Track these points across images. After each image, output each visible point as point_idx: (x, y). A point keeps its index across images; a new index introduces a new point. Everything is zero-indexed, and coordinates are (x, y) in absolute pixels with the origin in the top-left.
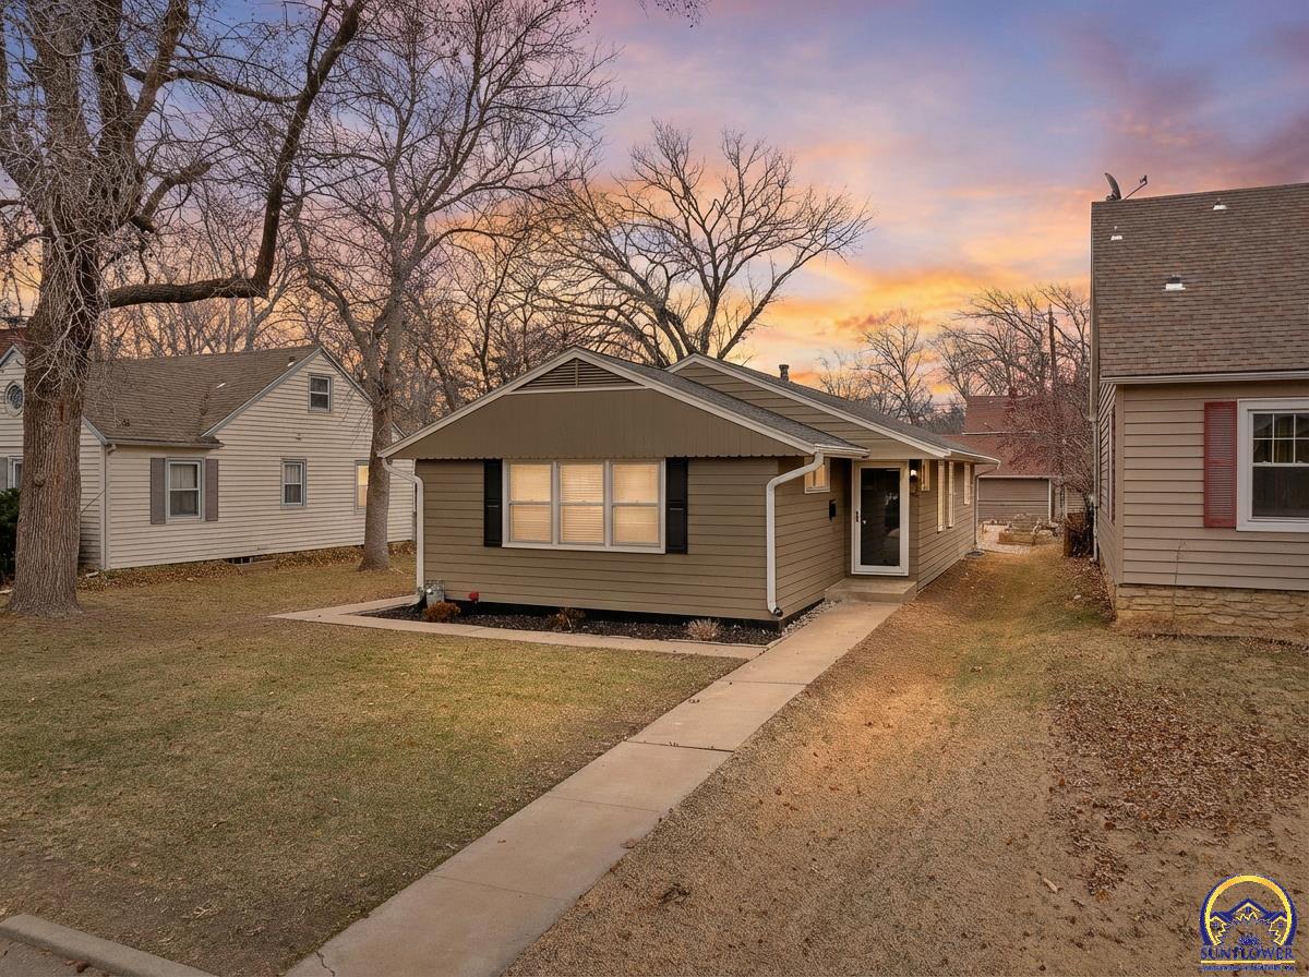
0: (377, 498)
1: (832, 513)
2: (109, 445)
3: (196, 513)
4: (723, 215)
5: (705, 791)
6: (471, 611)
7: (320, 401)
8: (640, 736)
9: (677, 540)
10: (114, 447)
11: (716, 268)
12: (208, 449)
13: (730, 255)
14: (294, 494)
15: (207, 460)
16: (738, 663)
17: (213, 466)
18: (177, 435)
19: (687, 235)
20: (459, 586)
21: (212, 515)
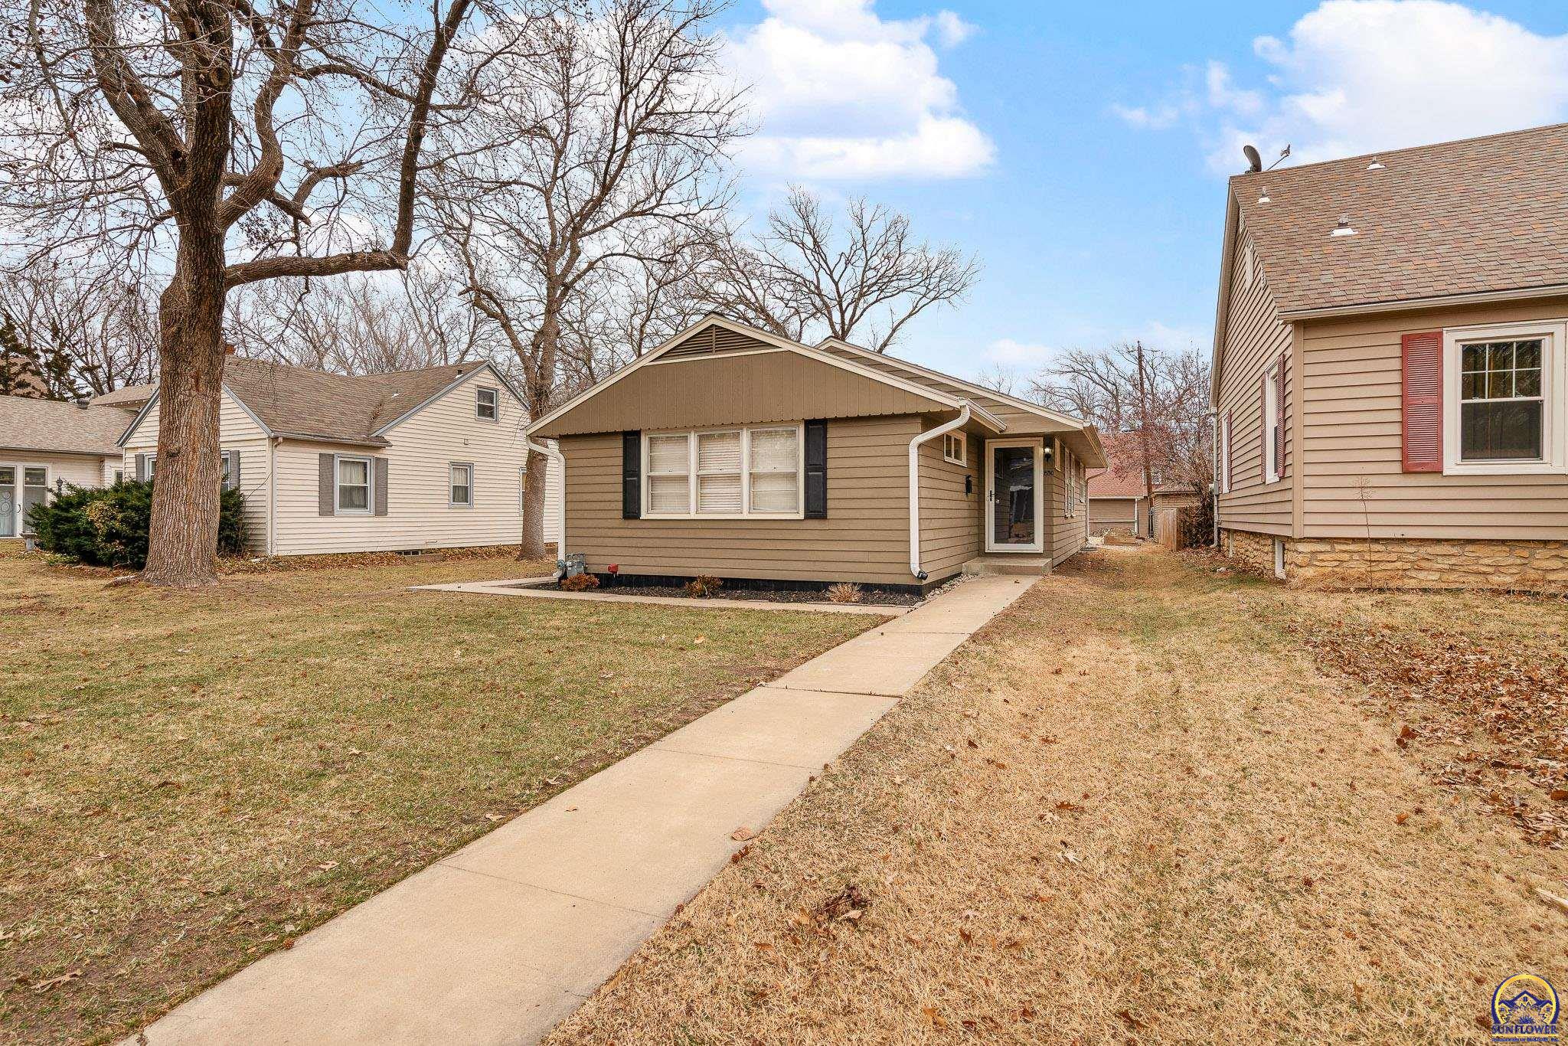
0: (536, 493)
1: (968, 489)
2: (276, 438)
3: (365, 506)
4: (850, 266)
5: (870, 742)
6: (610, 581)
7: (487, 411)
8: (781, 682)
9: (817, 508)
10: (281, 440)
11: (843, 313)
12: (379, 448)
13: (855, 302)
14: (461, 494)
15: (377, 459)
16: (886, 620)
17: (382, 464)
18: (345, 434)
19: (817, 287)
20: (602, 560)
21: (381, 511)
